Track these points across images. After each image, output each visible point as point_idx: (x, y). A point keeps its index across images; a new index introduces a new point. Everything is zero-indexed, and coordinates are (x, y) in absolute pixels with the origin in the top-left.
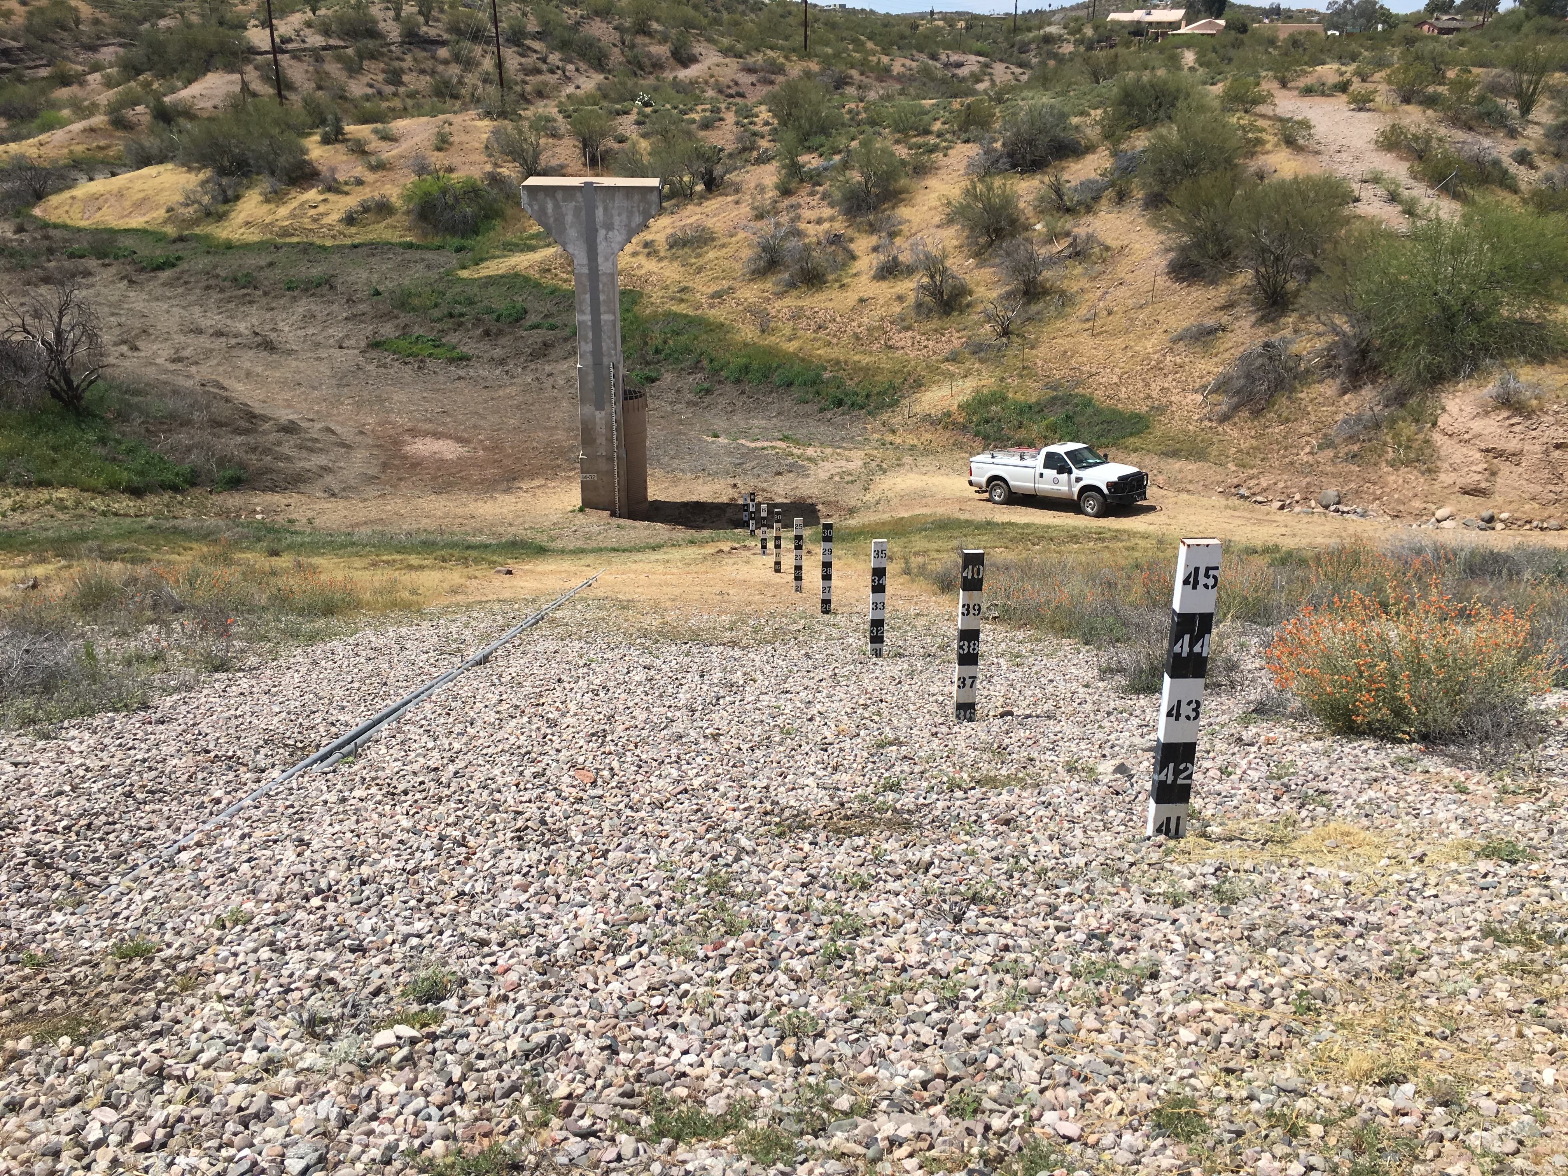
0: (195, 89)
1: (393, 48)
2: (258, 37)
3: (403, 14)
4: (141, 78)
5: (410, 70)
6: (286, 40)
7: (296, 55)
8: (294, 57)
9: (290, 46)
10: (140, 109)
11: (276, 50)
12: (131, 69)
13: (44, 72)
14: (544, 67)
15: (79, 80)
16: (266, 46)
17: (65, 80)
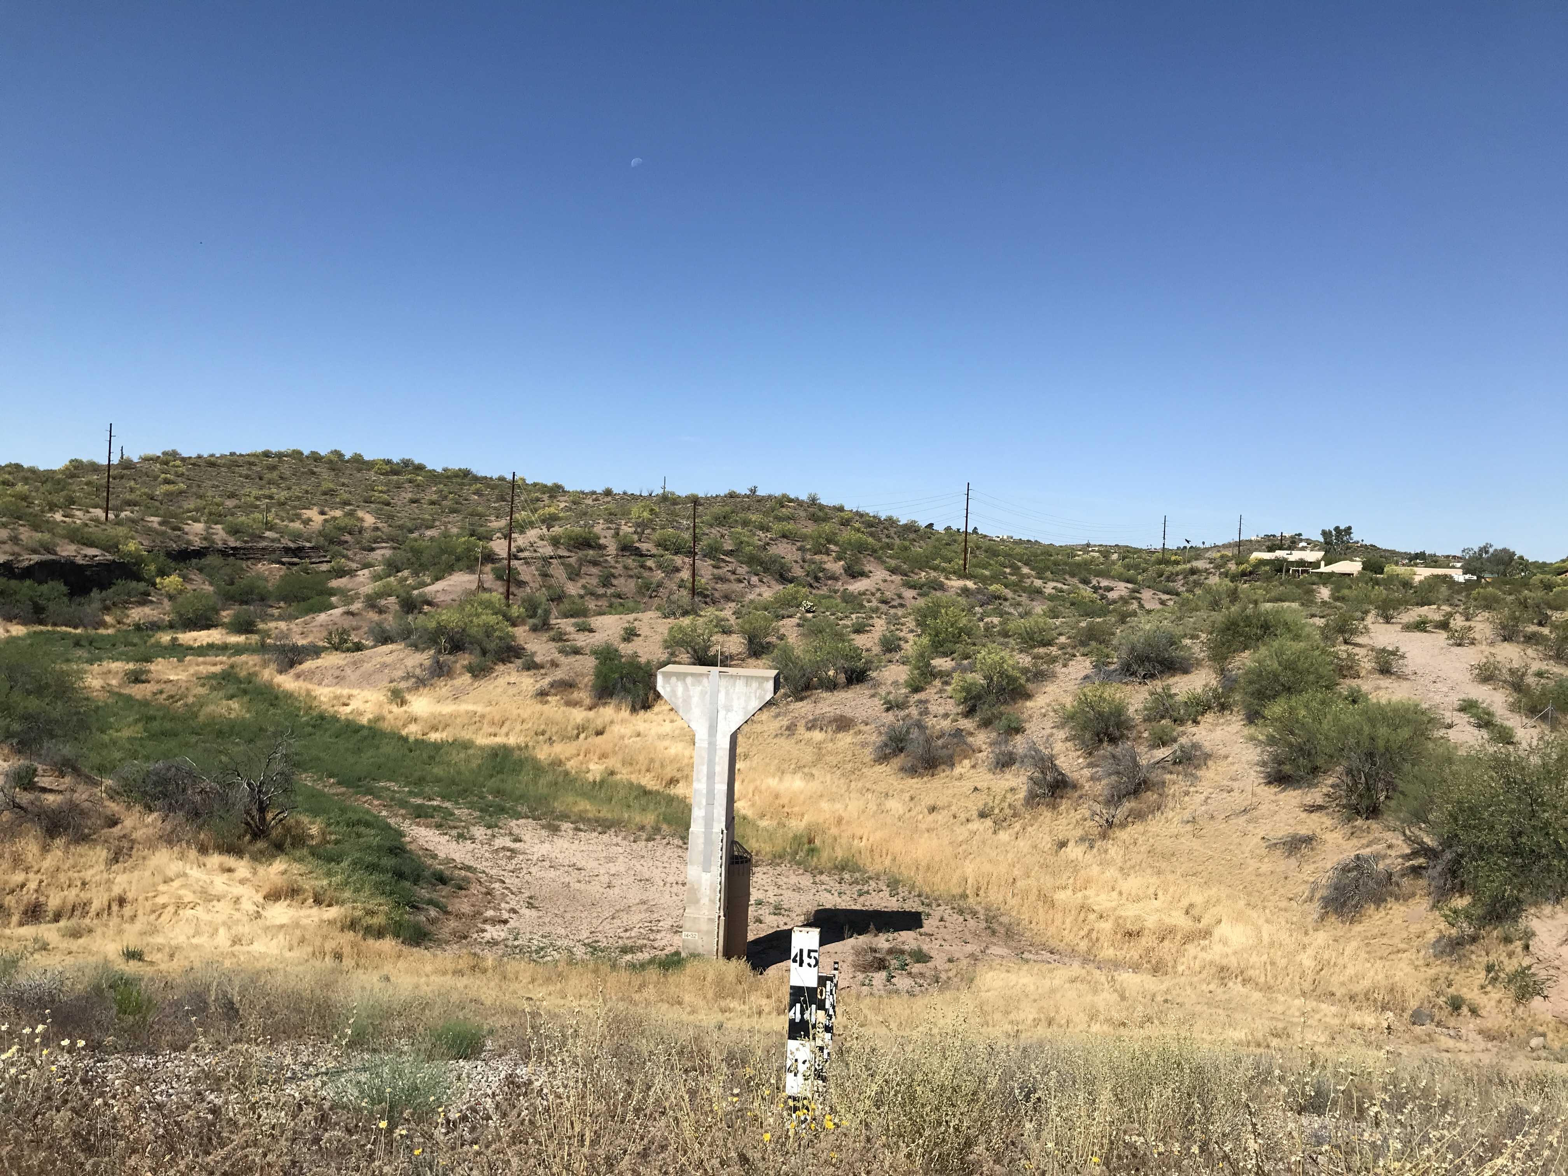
0: (439, 585)
1: (609, 558)
2: (499, 547)
3: (621, 533)
4: (400, 574)
5: (620, 575)
6: (520, 550)
7: (527, 562)
8: (527, 563)
9: (521, 555)
10: (392, 599)
11: (511, 556)
12: (393, 567)
13: (324, 567)
14: (732, 577)
15: (351, 573)
16: (504, 554)
17: (341, 573)
